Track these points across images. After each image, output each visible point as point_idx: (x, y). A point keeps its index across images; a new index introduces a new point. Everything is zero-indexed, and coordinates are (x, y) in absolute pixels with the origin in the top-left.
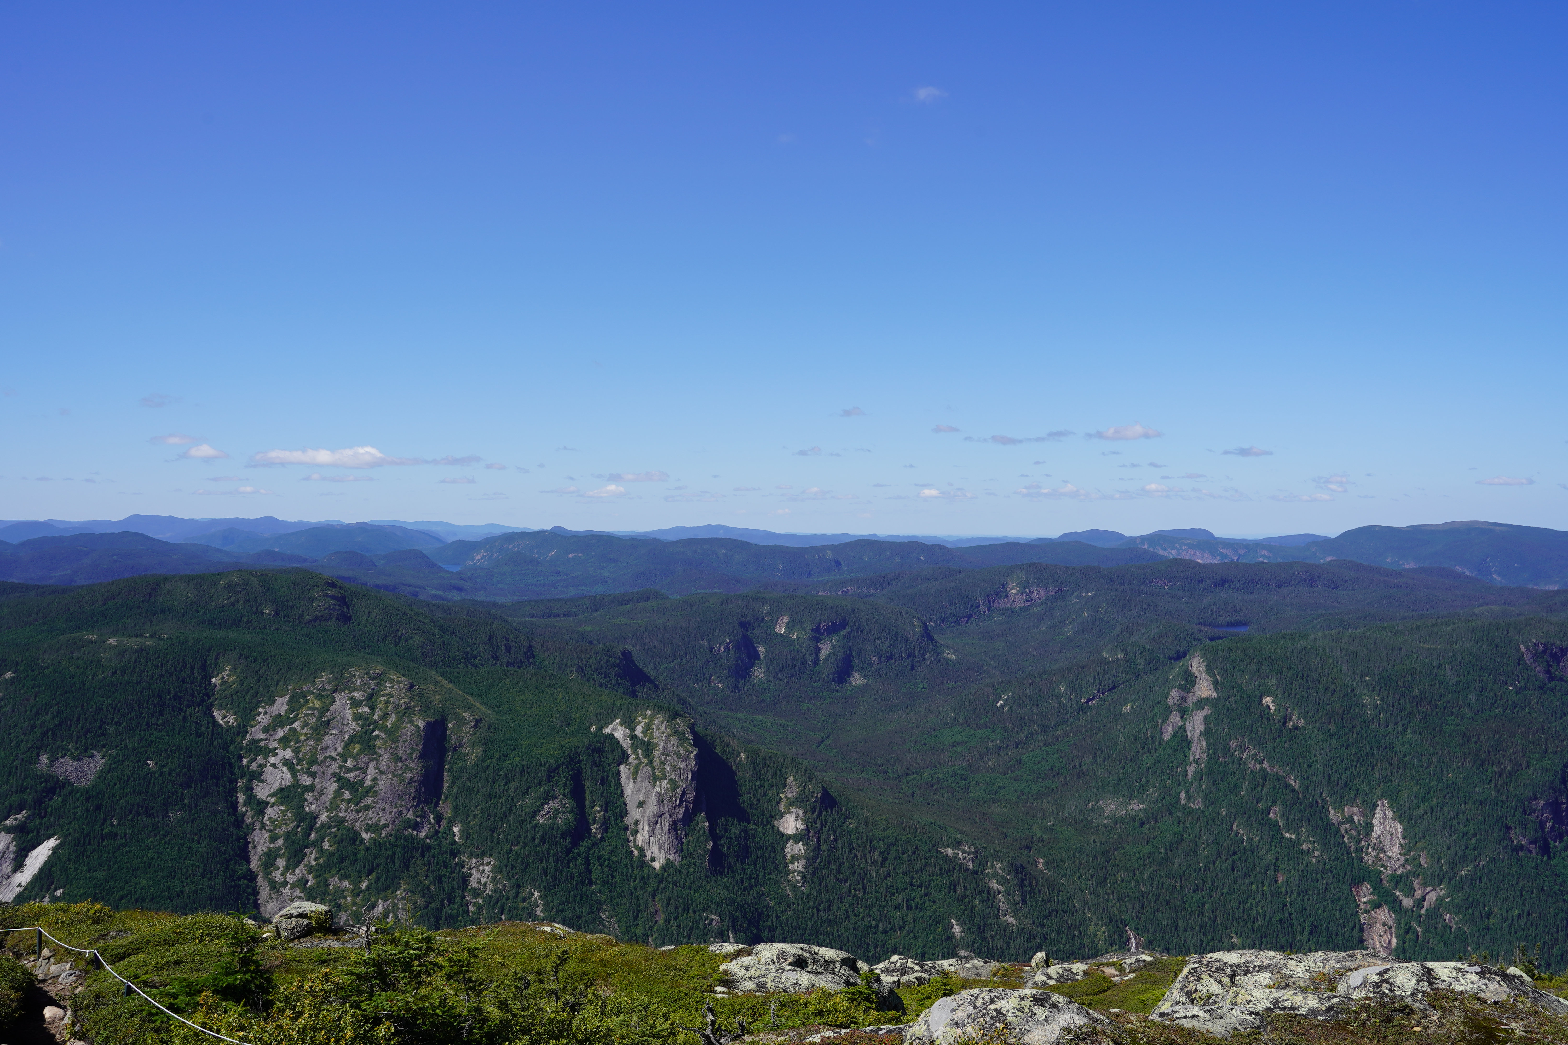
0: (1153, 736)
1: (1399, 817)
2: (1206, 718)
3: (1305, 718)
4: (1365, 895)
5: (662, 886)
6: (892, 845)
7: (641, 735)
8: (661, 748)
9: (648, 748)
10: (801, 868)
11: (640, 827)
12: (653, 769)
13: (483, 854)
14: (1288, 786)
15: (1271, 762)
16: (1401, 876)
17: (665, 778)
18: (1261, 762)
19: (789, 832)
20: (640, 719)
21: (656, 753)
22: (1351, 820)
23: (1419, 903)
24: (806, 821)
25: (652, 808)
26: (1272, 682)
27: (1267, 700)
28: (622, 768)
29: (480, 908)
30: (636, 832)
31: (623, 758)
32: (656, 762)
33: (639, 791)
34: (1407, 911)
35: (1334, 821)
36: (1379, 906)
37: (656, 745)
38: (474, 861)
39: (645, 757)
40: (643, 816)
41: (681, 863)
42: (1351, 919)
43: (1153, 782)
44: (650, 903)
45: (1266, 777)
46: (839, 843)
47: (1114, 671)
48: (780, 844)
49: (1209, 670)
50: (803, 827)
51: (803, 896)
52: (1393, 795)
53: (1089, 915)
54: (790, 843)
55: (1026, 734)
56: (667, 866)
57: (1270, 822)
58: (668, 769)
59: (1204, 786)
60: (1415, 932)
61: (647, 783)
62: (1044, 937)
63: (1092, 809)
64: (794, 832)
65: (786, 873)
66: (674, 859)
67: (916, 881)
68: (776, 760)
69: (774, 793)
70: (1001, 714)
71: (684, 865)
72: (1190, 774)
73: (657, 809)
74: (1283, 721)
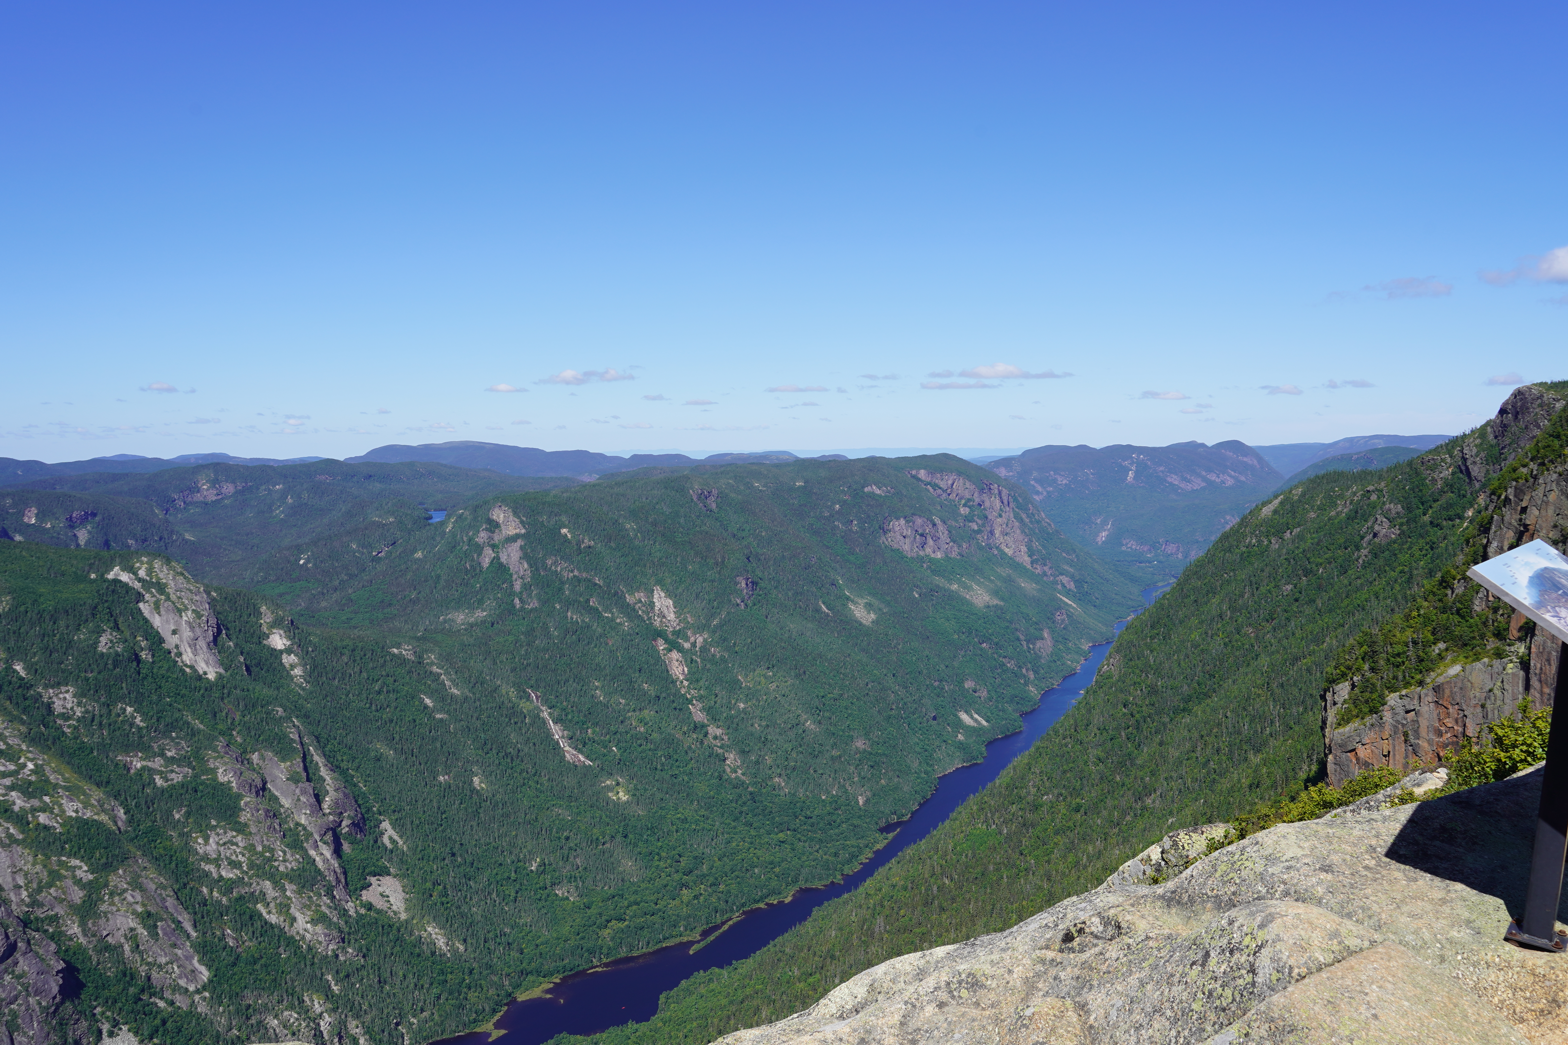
0: (471, 566)
1: (669, 595)
2: (521, 548)
3: (594, 540)
4: (661, 645)
5: (226, 691)
6: (353, 650)
7: (148, 578)
8: (173, 586)
9: (161, 588)
10: (300, 673)
11: (182, 649)
12: (173, 603)
13: (59, 684)
14: (596, 584)
15: (579, 570)
16: (680, 630)
17: (187, 609)
18: (572, 571)
19: (279, 648)
20: (138, 565)
21: (170, 591)
22: (640, 601)
23: (694, 645)
24: (288, 638)
25: (187, 633)
26: (564, 518)
27: (564, 531)
28: (141, 605)
29: (76, 728)
30: (180, 654)
31: (140, 598)
32: (173, 597)
33: (167, 622)
34: (688, 650)
35: (631, 602)
36: (671, 650)
37: (166, 585)
38: (51, 691)
39: (162, 595)
40: (181, 640)
41: (228, 673)
42: (658, 660)
43: (487, 596)
44: (222, 705)
45: (579, 581)
46: (317, 653)
47: (392, 530)
48: (276, 657)
49: (516, 514)
50: (288, 643)
51: (311, 693)
52: (660, 582)
53: (499, 682)
54: (284, 656)
55: (338, 581)
56: (220, 677)
57: (592, 608)
58: (187, 602)
59: (535, 592)
60: (696, 662)
61: (173, 615)
62: (479, 700)
63: (445, 621)
64: (283, 647)
65: (292, 678)
66: (222, 671)
67: (384, 673)
68: (245, 595)
69: (254, 620)
70: (308, 569)
71: (231, 675)
72: (517, 587)
73: (190, 634)
74: (579, 544)
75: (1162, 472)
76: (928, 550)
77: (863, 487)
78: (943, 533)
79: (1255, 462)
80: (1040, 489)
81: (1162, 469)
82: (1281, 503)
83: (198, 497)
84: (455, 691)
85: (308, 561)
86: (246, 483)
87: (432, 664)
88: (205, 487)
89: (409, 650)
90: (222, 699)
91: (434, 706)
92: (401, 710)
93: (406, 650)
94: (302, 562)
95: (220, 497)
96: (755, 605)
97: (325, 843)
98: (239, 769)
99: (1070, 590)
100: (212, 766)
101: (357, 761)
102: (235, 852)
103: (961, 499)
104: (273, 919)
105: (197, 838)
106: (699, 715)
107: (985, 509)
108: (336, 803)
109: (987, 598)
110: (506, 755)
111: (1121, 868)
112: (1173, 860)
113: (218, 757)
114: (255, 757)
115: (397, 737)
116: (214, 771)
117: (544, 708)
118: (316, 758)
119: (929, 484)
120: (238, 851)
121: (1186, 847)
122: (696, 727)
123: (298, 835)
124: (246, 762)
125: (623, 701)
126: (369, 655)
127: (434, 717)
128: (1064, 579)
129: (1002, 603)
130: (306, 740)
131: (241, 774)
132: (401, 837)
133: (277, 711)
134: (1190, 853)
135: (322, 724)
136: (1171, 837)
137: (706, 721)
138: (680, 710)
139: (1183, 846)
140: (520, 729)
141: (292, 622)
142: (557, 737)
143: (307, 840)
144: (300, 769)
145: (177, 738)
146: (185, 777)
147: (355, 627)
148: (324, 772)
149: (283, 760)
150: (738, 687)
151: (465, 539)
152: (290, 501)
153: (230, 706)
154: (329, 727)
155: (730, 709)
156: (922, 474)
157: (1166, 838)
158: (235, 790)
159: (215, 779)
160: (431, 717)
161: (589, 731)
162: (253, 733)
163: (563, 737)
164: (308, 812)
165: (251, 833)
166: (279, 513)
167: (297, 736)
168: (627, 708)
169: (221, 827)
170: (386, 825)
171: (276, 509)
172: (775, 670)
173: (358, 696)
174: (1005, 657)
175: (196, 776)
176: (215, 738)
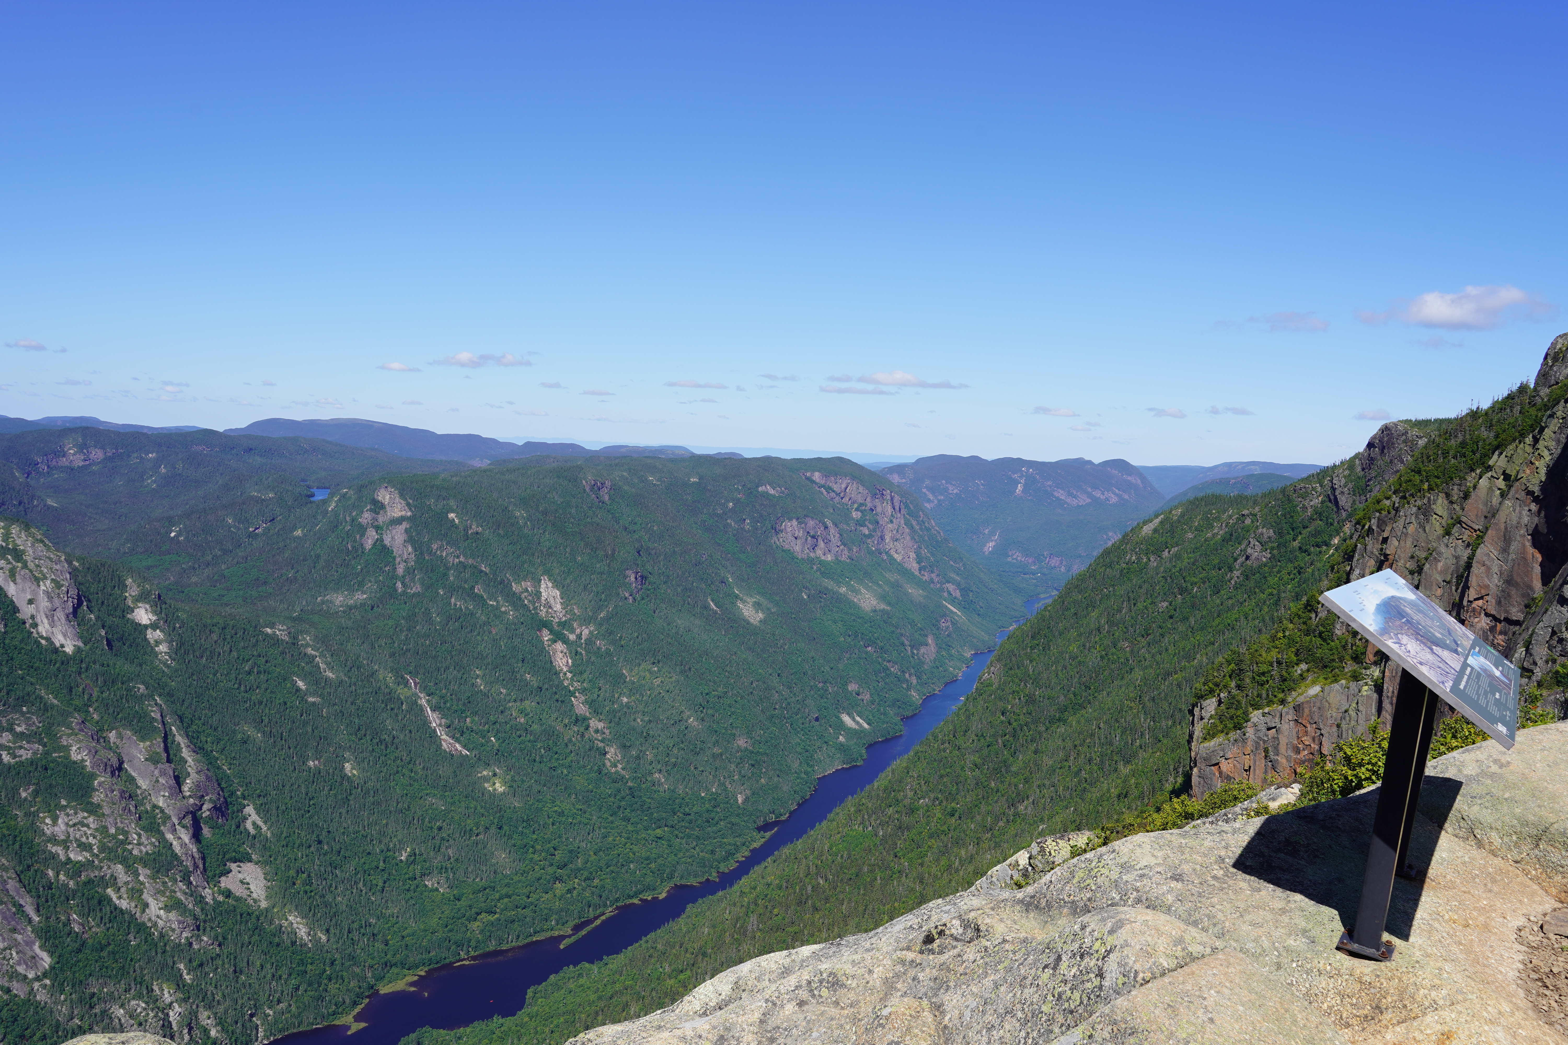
0: (353, 547)
1: (557, 585)
2: (406, 530)
3: (482, 526)
4: (546, 636)
5: (84, 665)
6: (224, 628)
7: (4, 544)
8: (31, 553)
9: (18, 554)
10: (166, 650)
11: (38, 620)
12: (31, 571)
14: (482, 571)
15: (465, 556)
16: (566, 621)
17: (46, 578)
18: (458, 557)
19: (144, 623)
21: (28, 558)
22: (527, 591)
23: (579, 637)
24: (154, 612)
25: (44, 603)
26: (452, 503)
27: (452, 515)
30: (35, 625)
32: (31, 565)
33: (24, 591)
34: (573, 642)
35: (517, 591)
36: (555, 642)
37: (23, 552)
39: (18, 562)
40: (38, 610)
41: (88, 647)
42: (542, 651)
43: (368, 578)
44: (79, 680)
45: (465, 567)
46: (184, 629)
47: (271, 506)
48: (140, 632)
49: (402, 496)
50: (154, 618)
51: (176, 671)
52: (548, 572)
53: (376, 667)
54: (149, 631)
55: (211, 556)
56: (78, 650)
57: (476, 595)
58: (45, 571)
59: (418, 576)
60: (581, 654)
61: (30, 584)
62: (355, 684)
63: (323, 602)
64: (149, 622)
65: (156, 655)
66: (80, 644)
67: (255, 653)
68: (110, 566)
69: (119, 592)
70: (179, 542)
71: (90, 649)
72: (400, 570)
73: (48, 604)
74: (466, 529)
75: (1050, 486)
76: (819, 552)
77: (758, 486)
78: (834, 536)
79: (1139, 482)
80: (931, 497)
81: (1049, 483)
82: (1161, 522)
83: (64, 462)
84: (330, 674)
85: (179, 534)
86: (117, 450)
87: (307, 645)
88: (72, 451)
89: (283, 631)
90: (80, 673)
91: (307, 689)
92: (271, 692)
93: (280, 630)
94: (173, 535)
95: (88, 462)
96: (643, 599)
97: (183, 827)
98: (94, 747)
99: (955, 598)
100: (65, 743)
101: (222, 742)
102: (86, 834)
103: (854, 503)
104: (124, 904)
105: (45, 818)
106: (580, 707)
107: (876, 514)
108: (198, 786)
109: (874, 602)
110: (381, 741)
111: (989, 873)
112: (1040, 865)
113: (72, 734)
114: (112, 735)
115: (266, 720)
116: (67, 748)
117: (422, 695)
118: (178, 738)
119: (823, 486)
120: (89, 832)
121: (1053, 854)
122: (577, 720)
123: (155, 817)
124: (102, 740)
125: (504, 691)
126: (240, 633)
127: (306, 701)
128: (951, 587)
129: (889, 608)
130: (168, 719)
131: (96, 752)
132: (265, 822)
133: (139, 689)
134: (1056, 859)
135: (186, 704)
136: (1039, 843)
137: (588, 714)
138: (562, 702)
139: (1050, 852)
140: (397, 715)
141: (159, 596)
142: (434, 725)
143: (164, 823)
144: (160, 749)
145: (28, 712)
146: (35, 753)
147: (227, 605)
148: (186, 753)
149: (143, 739)
150: (622, 681)
151: (348, 519)
152: (163, 471)
153: (88, 682)
154: (193, 707)
155: (613, 703)
156: (817, 476)
157: (1034, 844)
158: (89, 769)
159: (67, 757)
160: (303, 700)
161: (468, 720)
162: (111, 711)
163: (440, 725)
164: (167, 794)
165: (104, 815)
166: (151, 482)
167: (159, 715)
168: (508, 698)
169: (72, 808)
170: (250, 810)
171: (148, 479)
172: (661, 665)
173: (226, 675)
174: (889, 661)
175: (46, 753)
176: (69, 714)
